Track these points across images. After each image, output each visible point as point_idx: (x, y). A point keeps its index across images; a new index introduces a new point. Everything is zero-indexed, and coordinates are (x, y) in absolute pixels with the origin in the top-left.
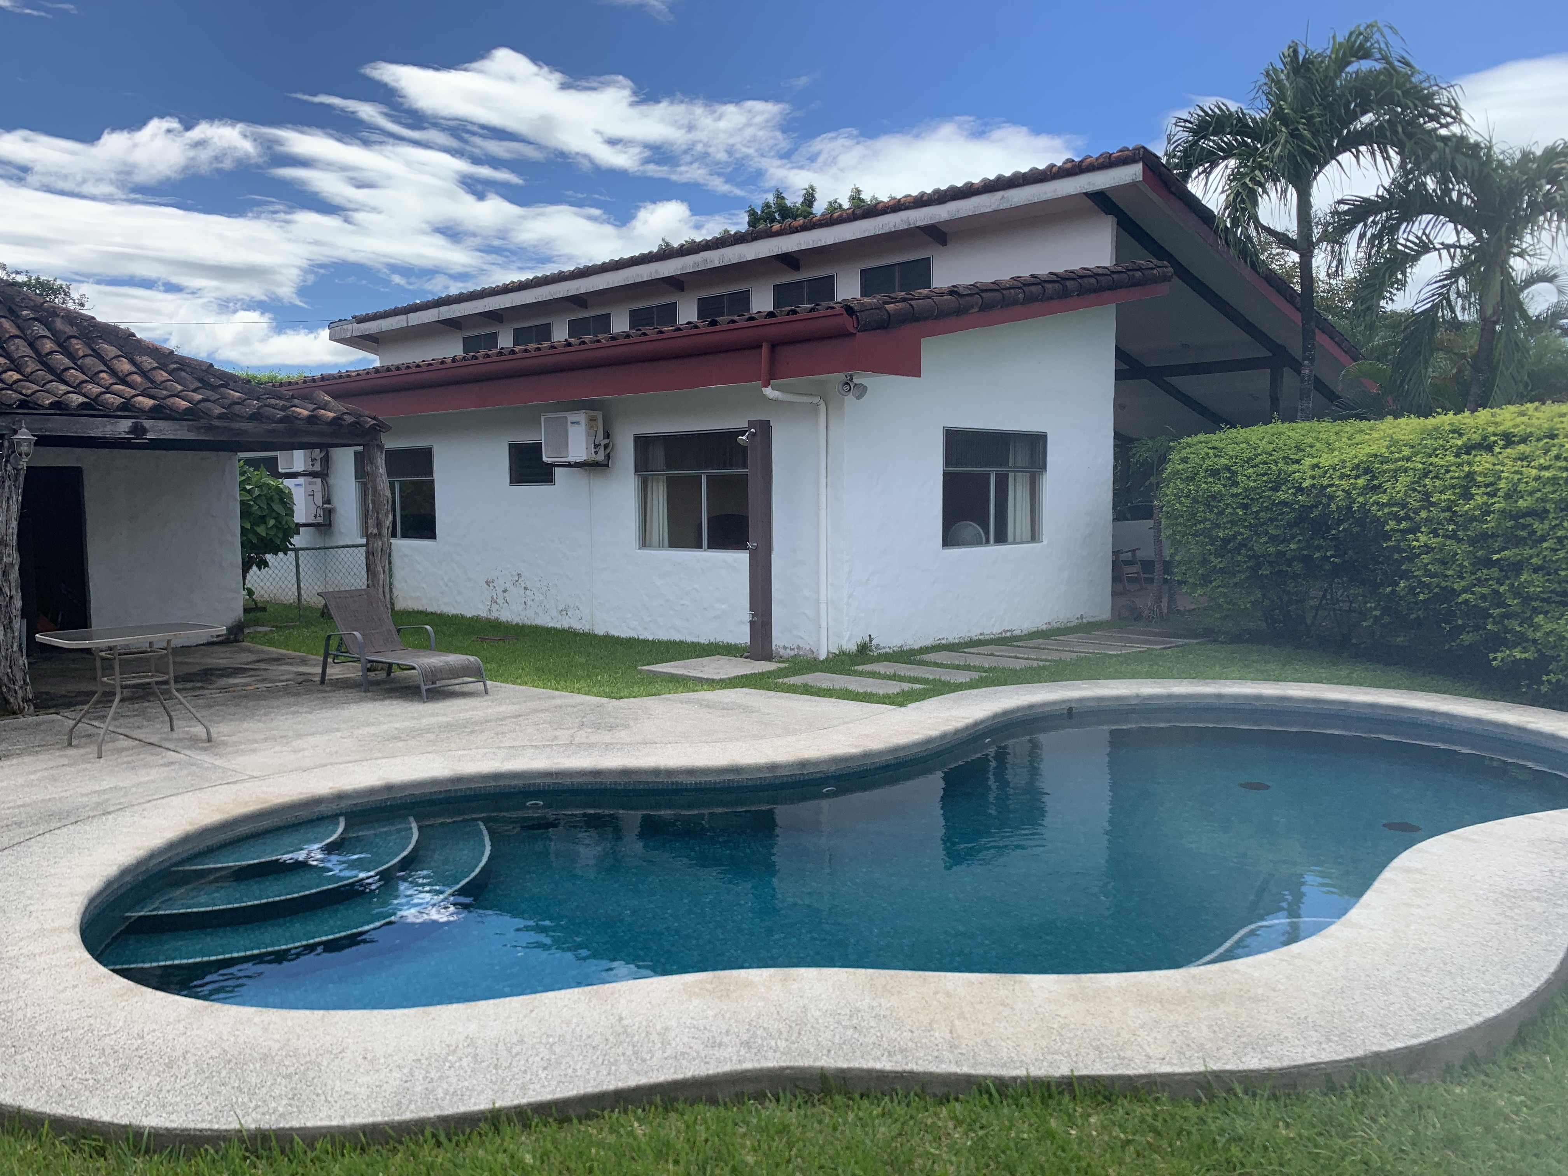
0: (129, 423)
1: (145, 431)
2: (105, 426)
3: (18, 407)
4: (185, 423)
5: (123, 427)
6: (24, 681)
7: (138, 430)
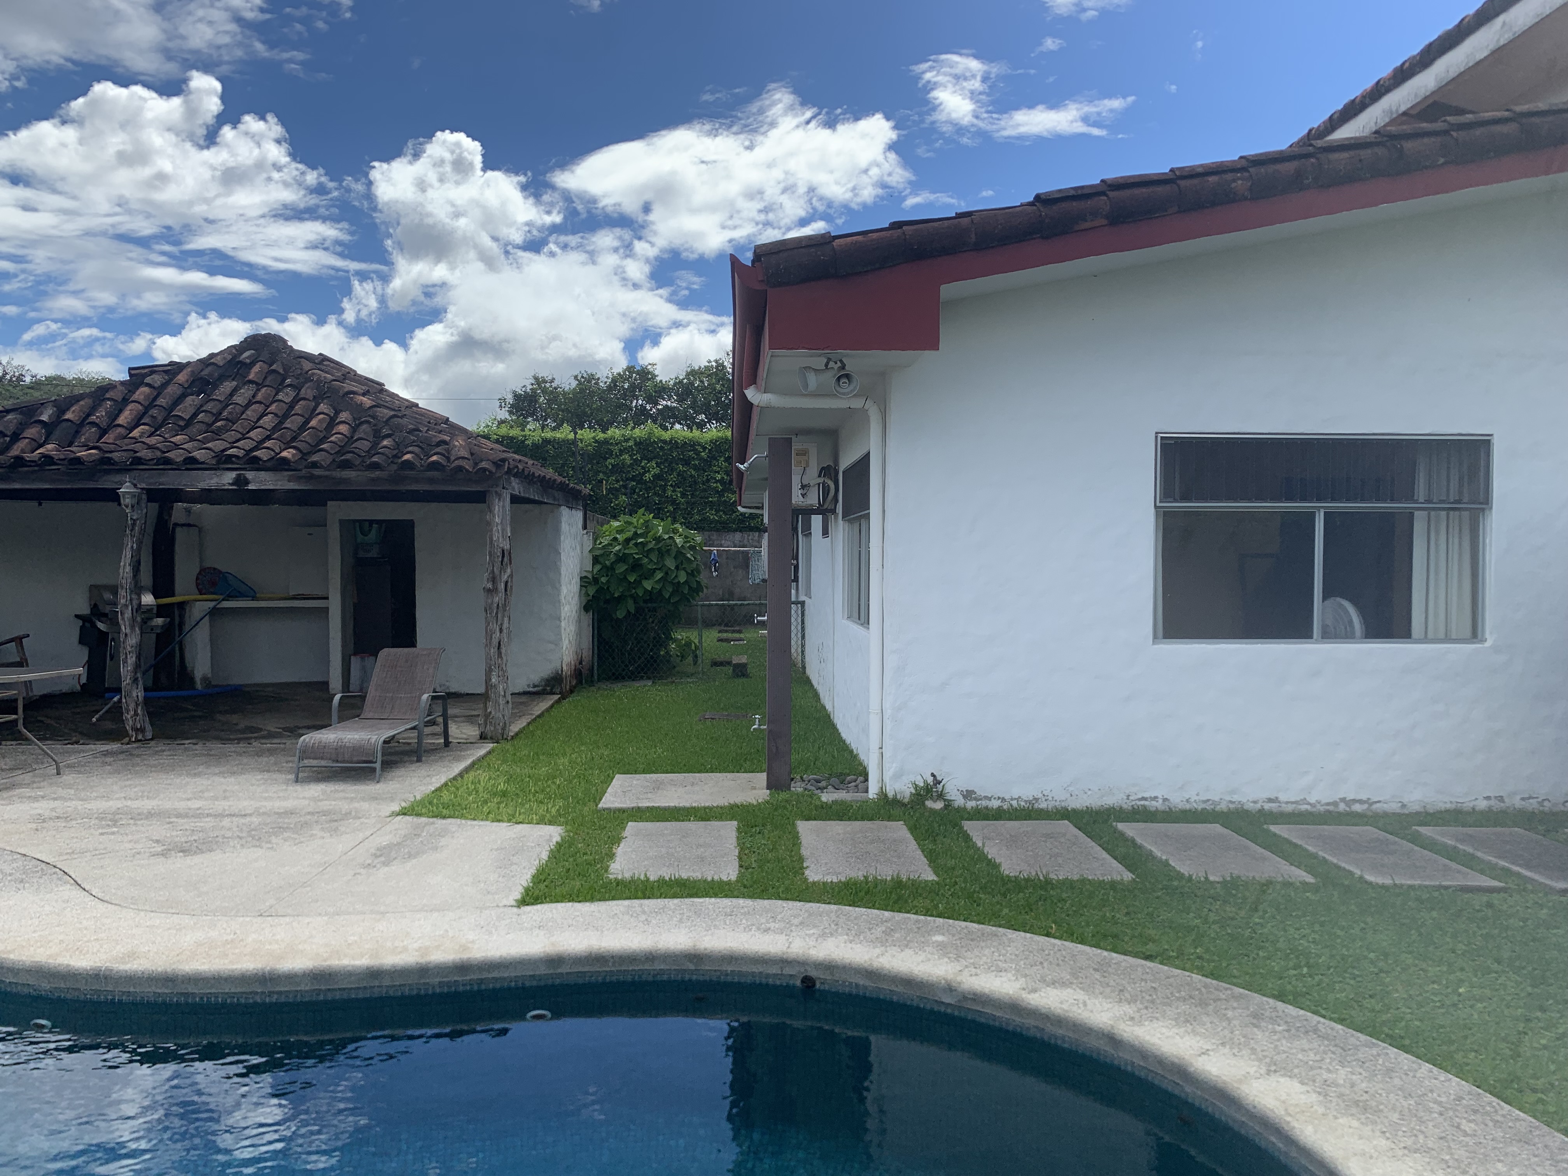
0: (233, 475)
1: (247, 482)
2: (212, 479)
3: (131, 464)
4: (286, 473)
5: (227, 479)
6: (136, 711)
7: (241, 481)
